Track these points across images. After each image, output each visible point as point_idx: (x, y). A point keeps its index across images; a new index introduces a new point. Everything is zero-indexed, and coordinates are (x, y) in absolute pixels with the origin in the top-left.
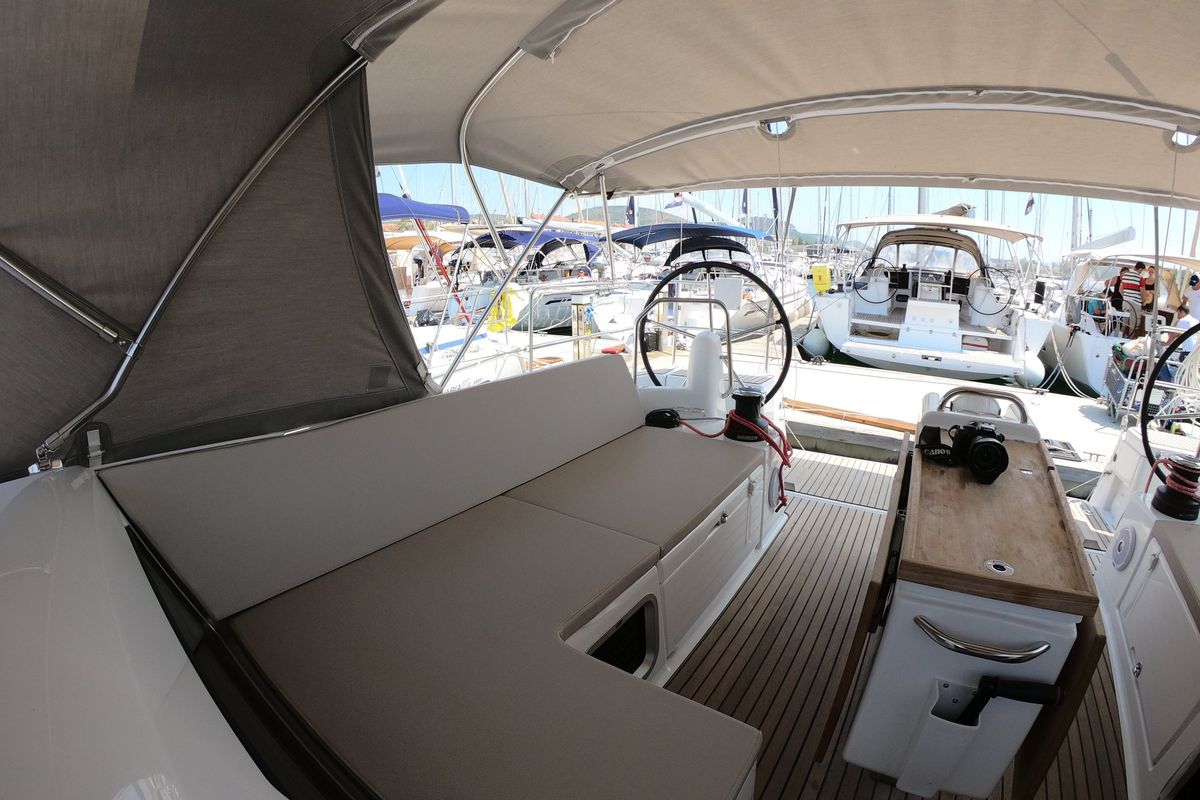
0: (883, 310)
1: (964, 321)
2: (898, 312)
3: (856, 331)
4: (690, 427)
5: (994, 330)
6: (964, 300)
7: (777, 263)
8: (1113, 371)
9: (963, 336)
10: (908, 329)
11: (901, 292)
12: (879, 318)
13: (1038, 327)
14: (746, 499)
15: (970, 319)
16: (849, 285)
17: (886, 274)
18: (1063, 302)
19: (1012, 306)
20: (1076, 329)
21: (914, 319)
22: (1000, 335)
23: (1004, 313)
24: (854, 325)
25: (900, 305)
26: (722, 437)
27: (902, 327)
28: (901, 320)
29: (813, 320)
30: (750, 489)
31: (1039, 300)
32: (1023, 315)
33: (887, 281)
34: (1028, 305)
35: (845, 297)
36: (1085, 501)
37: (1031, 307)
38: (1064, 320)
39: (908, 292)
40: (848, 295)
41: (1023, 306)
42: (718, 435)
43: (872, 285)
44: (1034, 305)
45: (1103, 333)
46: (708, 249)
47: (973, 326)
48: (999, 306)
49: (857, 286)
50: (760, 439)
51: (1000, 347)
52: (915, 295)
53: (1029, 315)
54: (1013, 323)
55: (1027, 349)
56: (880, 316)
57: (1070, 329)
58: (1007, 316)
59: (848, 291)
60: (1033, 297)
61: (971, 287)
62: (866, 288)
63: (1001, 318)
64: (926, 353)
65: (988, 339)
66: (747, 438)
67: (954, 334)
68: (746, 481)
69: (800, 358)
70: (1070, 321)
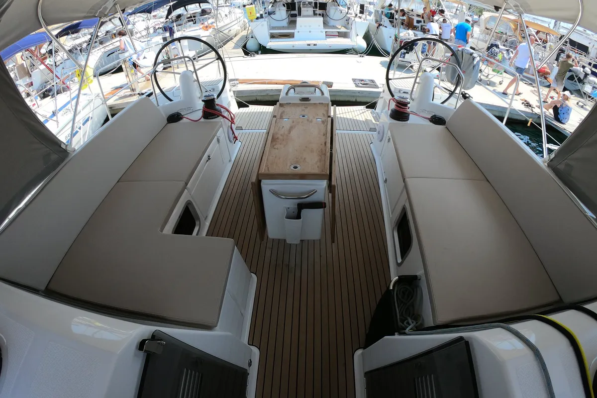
0: (285, 23)
1: (325, 24)
2: (292, 23)
3: (273, 36)
4: (187, 118)
5: (340, 27)
6: (325, 13)
7: (225, 5)
8: (395, 45)
9: (326, 32)
10: (298, 32)
11: (293, 12)
12: (283, 28)
13: (361, 25)
14: (218, 145)
15: (328, 23)
16: (266, 13)
17: (284, 5)
18: (374, 12)
19: (348, 15)
20: (380, 25)
21: (301, 26)
22: (343, 30)
23: (346, 18)
24: (271, 33)
25: (293, 19)
26: (202, 120)
27: (295, 31)
28: (295, 28)
29: (249, 31)
30: (218, 141)
31: (362, 12)
32: (354, 20)
33: (285, 8)
34: (356, 15)
35: (265, 21)
36: (374, 110)
37: (358, 15)
38: (374, 20)
39: (296, 12)
40: (266, 19)
41: (354, 15)
42: (200, 119)
43: (277, 13)
44: (359, 15)
45: (393, 27)
46: (187, 5)
47: (330, 26)
48: (342, 16)
49: (270, 14)
50: (218, 116)
51: (344, 35)
52: (300, 14)
53: (357, 19)
54: (350, 24)
55: (357, 35)
56: (283, 27)
57: (377, 25)
58: (347, 20)
59: (266, 17)
60: (358, 11)
61: (327, 8)
62: (275, 14)
63: (344, 22)
64: (309, 42)
65: (338, 32)
66: (213, 117)
67: (322, 32)
68: (216, 137)
69: (244, 55)
70: (377, 21)
